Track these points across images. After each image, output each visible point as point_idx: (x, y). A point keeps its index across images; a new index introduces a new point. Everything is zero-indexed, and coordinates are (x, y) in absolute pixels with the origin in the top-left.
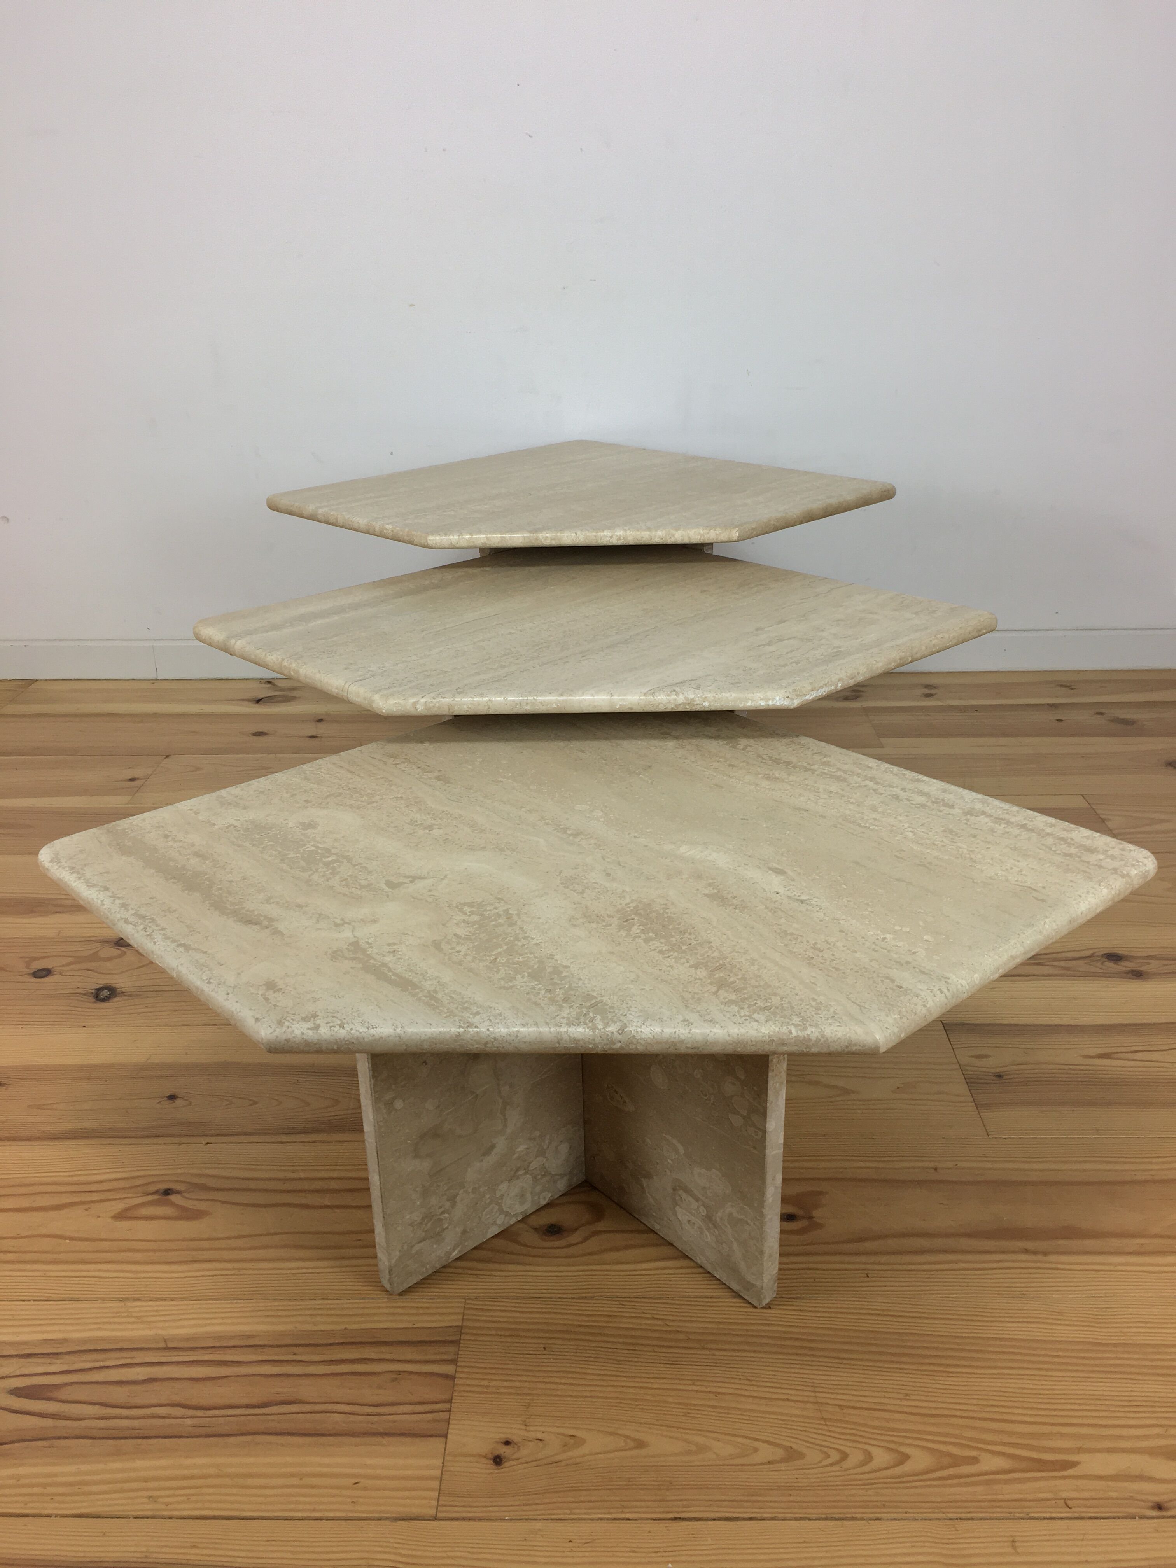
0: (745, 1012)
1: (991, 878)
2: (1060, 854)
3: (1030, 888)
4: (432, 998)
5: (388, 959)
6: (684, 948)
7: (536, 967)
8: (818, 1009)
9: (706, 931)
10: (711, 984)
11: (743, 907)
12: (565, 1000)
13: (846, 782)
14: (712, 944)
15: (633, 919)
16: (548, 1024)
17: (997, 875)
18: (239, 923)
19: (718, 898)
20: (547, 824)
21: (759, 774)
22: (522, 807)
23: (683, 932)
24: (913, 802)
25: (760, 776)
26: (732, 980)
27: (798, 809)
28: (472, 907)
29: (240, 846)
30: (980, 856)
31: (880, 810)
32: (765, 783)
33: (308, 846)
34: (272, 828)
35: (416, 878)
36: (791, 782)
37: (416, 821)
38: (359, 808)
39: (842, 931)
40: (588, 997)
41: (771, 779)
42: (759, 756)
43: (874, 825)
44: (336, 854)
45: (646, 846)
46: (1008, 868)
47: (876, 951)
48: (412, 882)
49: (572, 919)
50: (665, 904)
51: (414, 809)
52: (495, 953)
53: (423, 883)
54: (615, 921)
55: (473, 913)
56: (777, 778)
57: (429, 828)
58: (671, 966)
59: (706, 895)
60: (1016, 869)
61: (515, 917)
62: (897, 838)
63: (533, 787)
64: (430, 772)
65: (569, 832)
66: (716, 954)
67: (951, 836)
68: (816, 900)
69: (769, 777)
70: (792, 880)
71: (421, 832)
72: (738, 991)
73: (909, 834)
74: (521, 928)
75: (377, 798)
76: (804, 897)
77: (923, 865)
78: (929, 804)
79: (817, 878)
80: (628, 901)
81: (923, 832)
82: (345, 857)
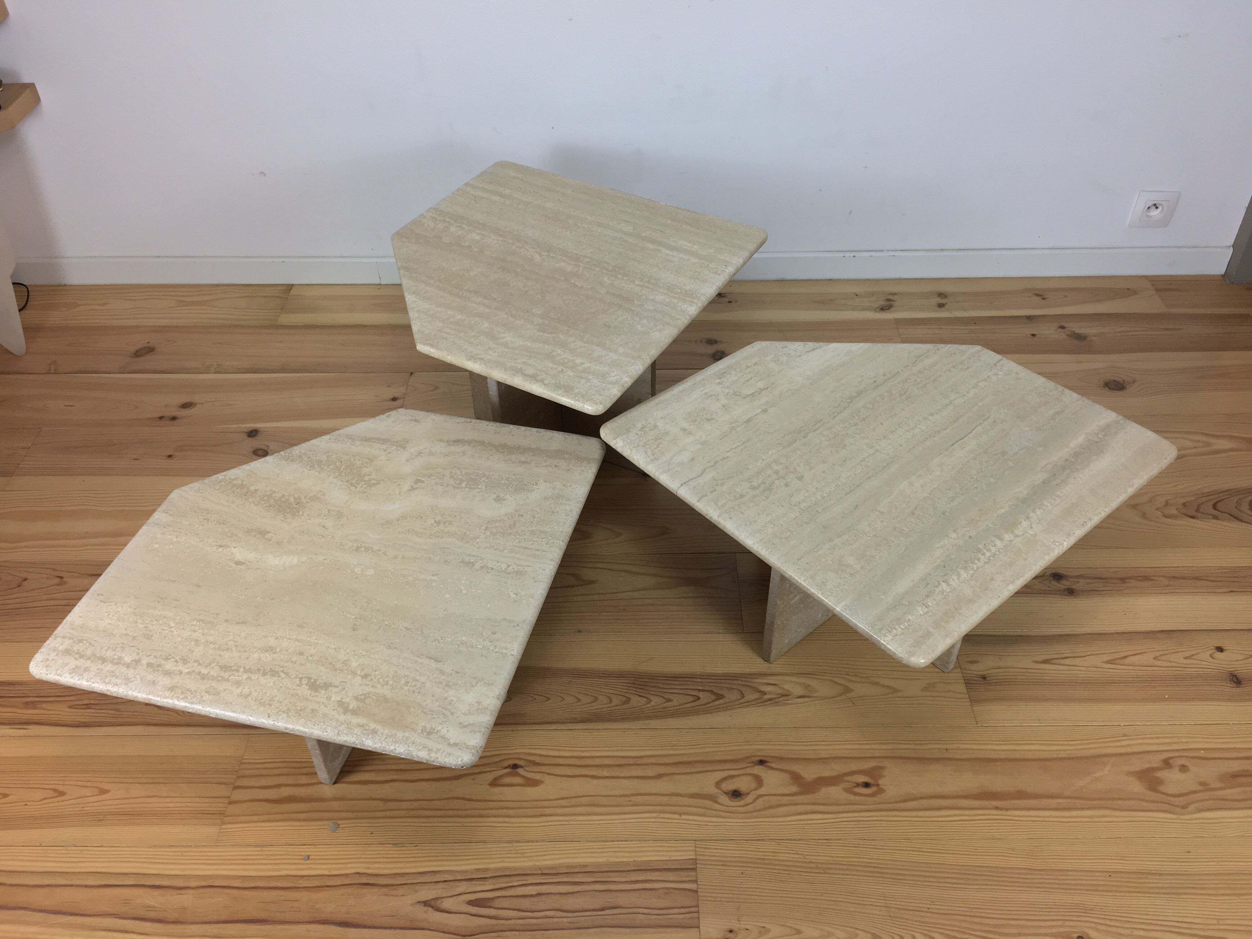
1: (125, 603)
4: (351, 438)
5: (384, 447)
6: (265, 498)
7: (322, 466)
9: (260, 510)
10: (246, 485)
11: (248, 531)
12: (300, 456)
14: (254, 504)
15: (296, 505)
17: (122, 607)
18: (461, 439)
19: (262, 533)
20: (380, 550)
21: (280, 652)
22: (403, 558)
23: (270, 506)
24: (174, 660)
25: (278, 650)
26: (238, 490)
27: (244, 623)
28: (373, 484)
29: (515, 475)
30: (131, 620)
31: (193, 643)
32: (272, 642)
33: (483, 487)
34: (515, 491)
35: (412, 489)
36: (256, 651)
37: (449, 525)
38: (489, 522)
39: (197, 534)
40: (292, 461)
41: (270, 649)
42: (287, 674)
43: (194, 625)
44: (465, 488)
45: (316, 555)
46: (115, 615)
47: (180, 529)
48: (412, 486)
49: (324, 494)
50: (286, 519)
51: (459, 533)
52: (344, 466)
53: (406, 487)
54: (304, 501)
55: (370, 480)
56: (266, 651)
57: (438, 523)
58: (267, 487)
59: (269, 532)
60: (111, 616)
61: (349, 486)
62: (179, 617)
63: (411, 578)
64: (482, 567)
65: (363, 549)
66: (250, 500)
67: (148, 632)
68: (214, 550)
69: (272, 650)
70: (229, 560)
71: (439, 518)
72: (234, 485)
73: (172, 624)
74: (342, 481)
75: (488, 533)
76: (221, 549)
77: (162, 598)
78: (163, 662)
79: (217, 566)
80: (304, 514)
81: (164, 630)
82: (458, 488)
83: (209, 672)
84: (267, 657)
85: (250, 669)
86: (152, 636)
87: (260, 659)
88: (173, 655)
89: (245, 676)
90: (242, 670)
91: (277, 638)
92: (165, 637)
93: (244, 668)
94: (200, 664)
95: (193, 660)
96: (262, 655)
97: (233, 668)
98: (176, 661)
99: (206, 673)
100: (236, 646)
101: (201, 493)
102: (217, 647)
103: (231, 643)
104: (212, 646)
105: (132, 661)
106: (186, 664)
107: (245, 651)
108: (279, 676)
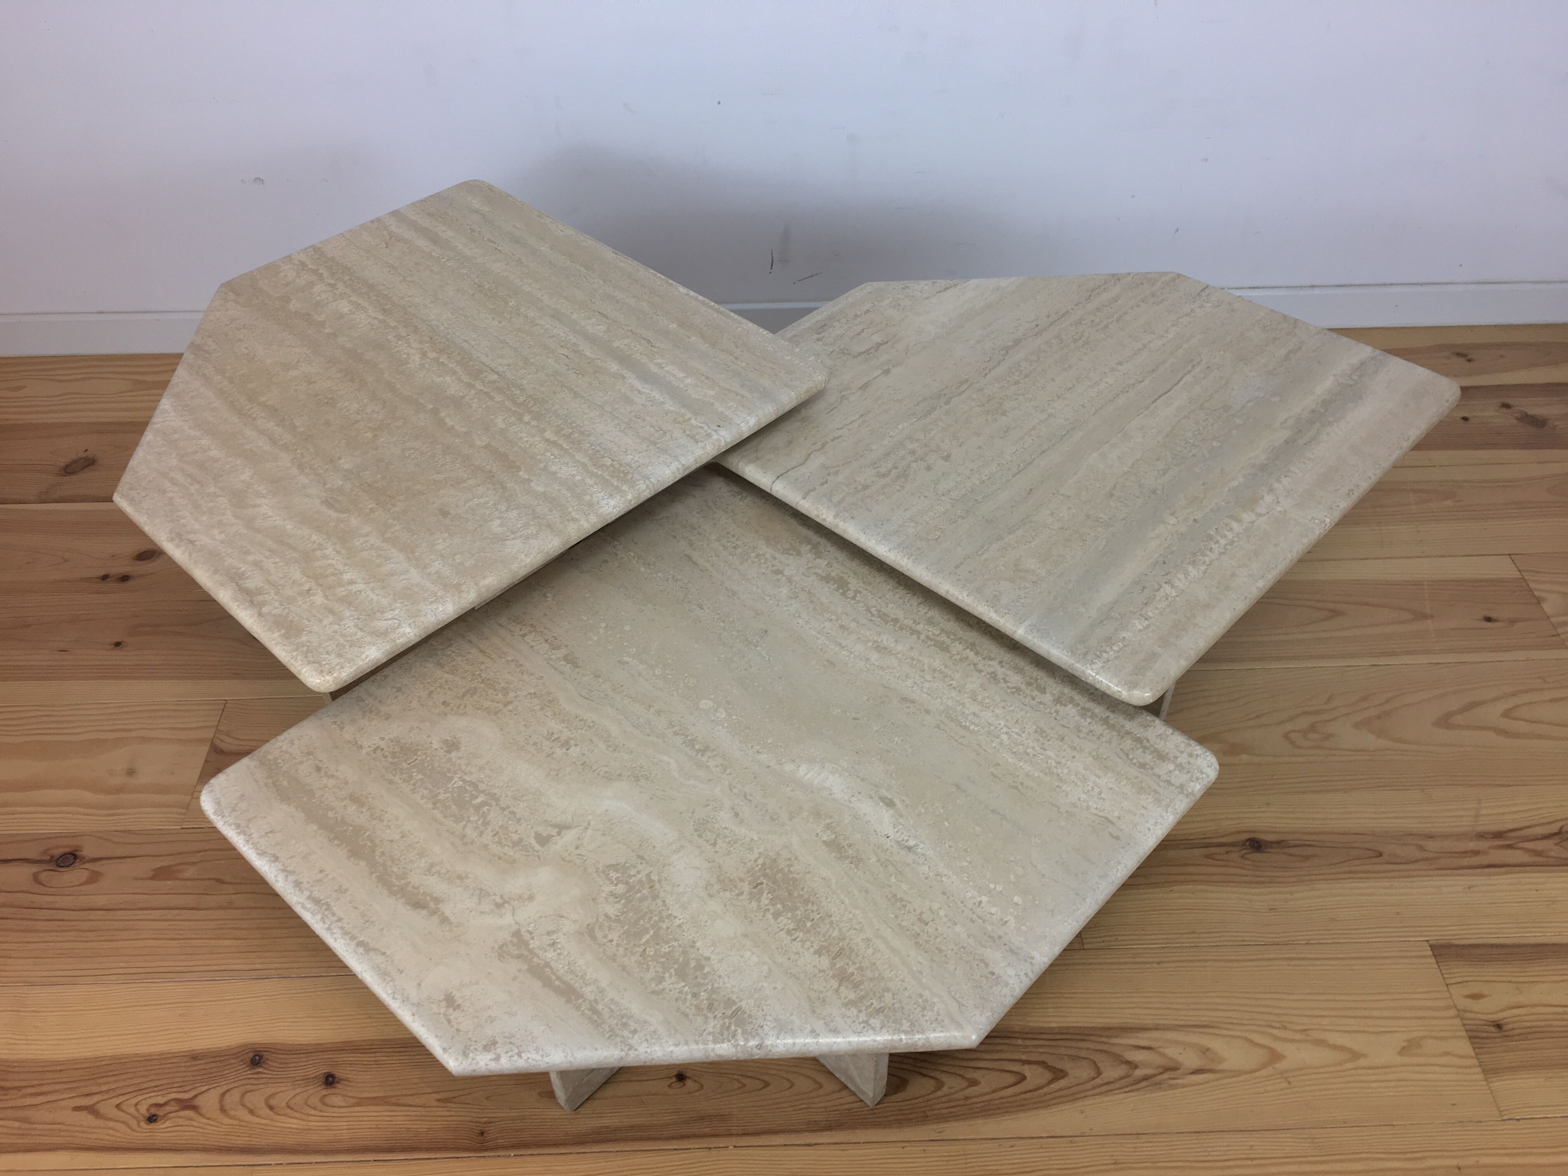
0: (863, 1017)
1: (1074, 805)
2: (1135, 764)
3: (1107, 818)
4: (594, 1011)
5: (550, 955)
6: (809, 924)
7: (681, 960)
8: (924, 1009)
9: (827, 898)
10: (833, 977)
11: (857, 861)
12: (710, 1007)
13: (949, 652)
14: (832, 919)
15: (762, 883)
16: (697, 1042)
17: (1079, 799)
18: (409, 908)
19: (836, 847)
20: (676, 734)
21: (869, 641)
22: (650, 706)
23: (806, 902)
24: (1009, 684)
25: (870, 644)
26: (851, 970)
27: (905, 699)
28: (617, 871)
29: (391, 782)
30: (1066, 771)
31: (980, 698)
32: (874, 657)
33: (456, 779)
34: (418, 750)
35: (562, 828)
36: (898, 653)
37: (553, 734)
38: (496, 713)
39: (944, 893)
40: (729, 1002)
41: (880, 649)
42: (868, 610)
43: (974, 724)
44: (483, 792)
45: (768, 767)
46: (1090, 788)
47: (973, 921)
48: (559, 833)
49: (708, 886)
50: (789, 859)
51: (549, 714)
52: (644, 940)
53: (570, 836)
54: (746, 887)
55: (619, 881)
56: (885, 648)
57: (566, 744)
58: (797, 953)
59: (825, 842)
60: (1097, 790)
61: (657, 885)
62: (994, 745)
63: (658, 671)
64: (558, 648)
65: (697, 747)
66: (836, 933)
67: (1041, 739)
68: (922, 846)
69: (878, 647)
70: (901, 816)
71: (559, 752)
72: (856, 986)
73: (1005, 737)
74: (664, 902)
75: (512, 695)
76: (911, 843)
77: (1016, 788)
78: (1023, 687)
79: (923, 811)
80: (756, 855)
81: (1017, 733)
82: (493, 796)
83: (964, 650)
84: (887, 640)
85: (911, 634)
86: (1036, 732)
87: (896, 641)
88: (1009, 691)
89: (920, 627)
90: (922, 637)
91: (867, 659)
92: (1017, 721)
93: (919, 638)
94: (975, 665)
95: (983, 674)
96: (893, 645)
97: (933, 643)
98: (1006, 681)
99: (968, 650)
100: (923, 671)
101: (921, 996)
102: (947, 680)
103: (929, 677)
104: (954, 683)
105: (1065, 705)
106: (993, 673)
107: (913, 659)
108: (879, 611)
